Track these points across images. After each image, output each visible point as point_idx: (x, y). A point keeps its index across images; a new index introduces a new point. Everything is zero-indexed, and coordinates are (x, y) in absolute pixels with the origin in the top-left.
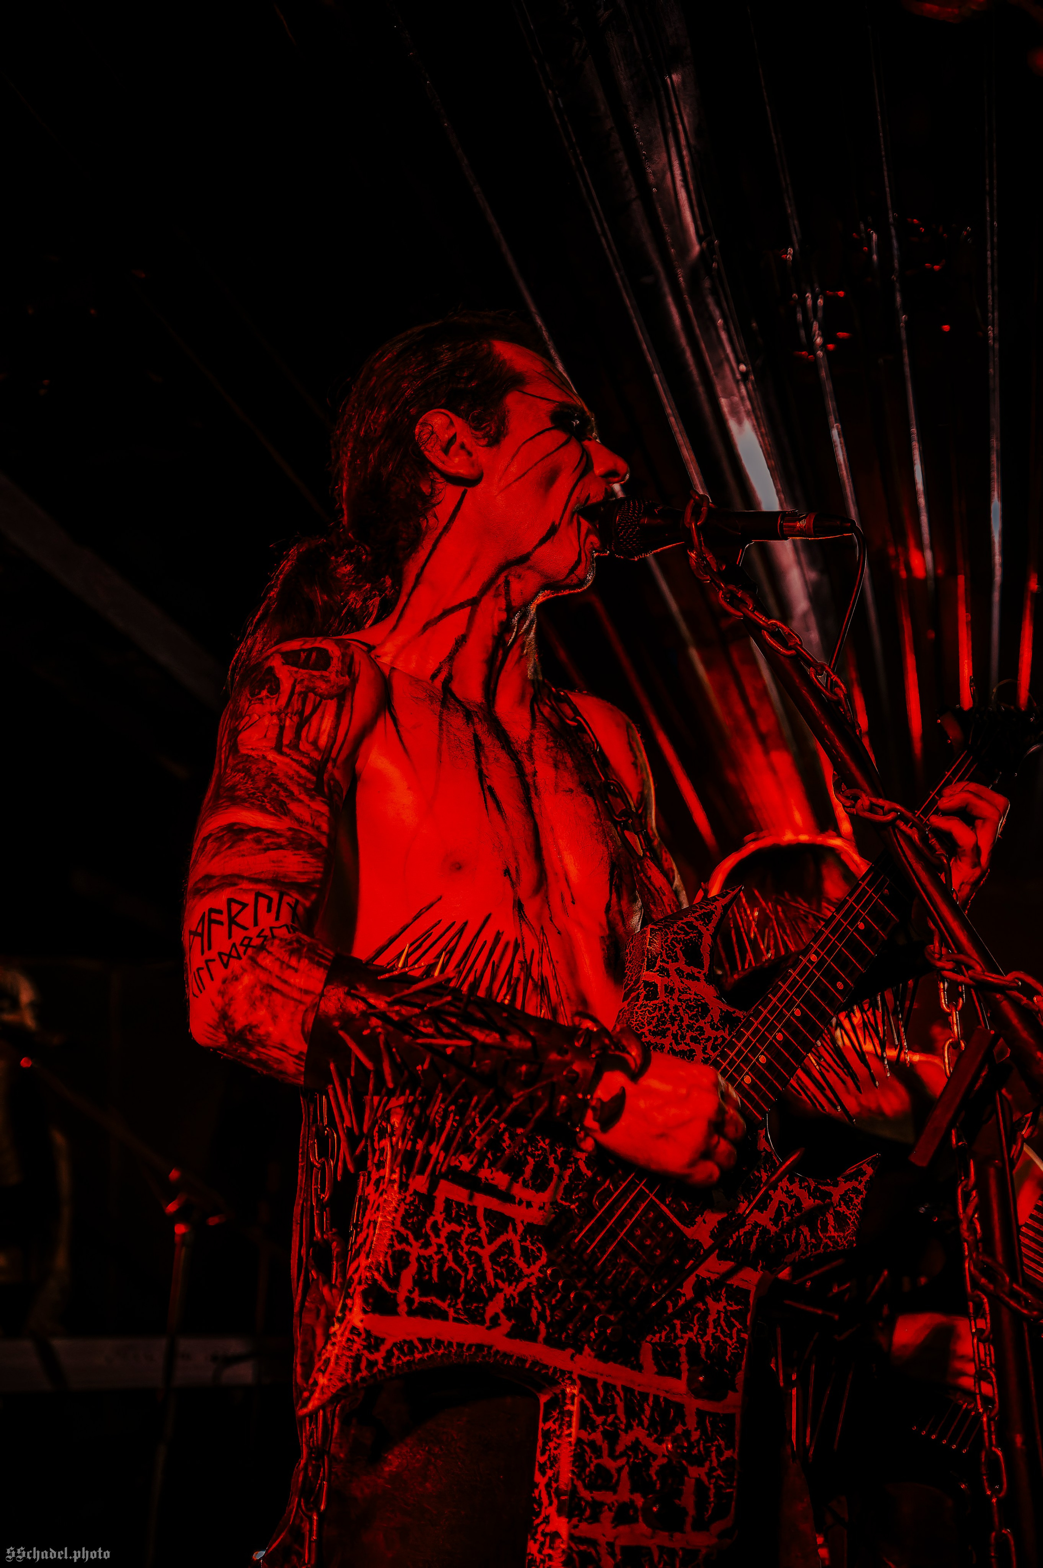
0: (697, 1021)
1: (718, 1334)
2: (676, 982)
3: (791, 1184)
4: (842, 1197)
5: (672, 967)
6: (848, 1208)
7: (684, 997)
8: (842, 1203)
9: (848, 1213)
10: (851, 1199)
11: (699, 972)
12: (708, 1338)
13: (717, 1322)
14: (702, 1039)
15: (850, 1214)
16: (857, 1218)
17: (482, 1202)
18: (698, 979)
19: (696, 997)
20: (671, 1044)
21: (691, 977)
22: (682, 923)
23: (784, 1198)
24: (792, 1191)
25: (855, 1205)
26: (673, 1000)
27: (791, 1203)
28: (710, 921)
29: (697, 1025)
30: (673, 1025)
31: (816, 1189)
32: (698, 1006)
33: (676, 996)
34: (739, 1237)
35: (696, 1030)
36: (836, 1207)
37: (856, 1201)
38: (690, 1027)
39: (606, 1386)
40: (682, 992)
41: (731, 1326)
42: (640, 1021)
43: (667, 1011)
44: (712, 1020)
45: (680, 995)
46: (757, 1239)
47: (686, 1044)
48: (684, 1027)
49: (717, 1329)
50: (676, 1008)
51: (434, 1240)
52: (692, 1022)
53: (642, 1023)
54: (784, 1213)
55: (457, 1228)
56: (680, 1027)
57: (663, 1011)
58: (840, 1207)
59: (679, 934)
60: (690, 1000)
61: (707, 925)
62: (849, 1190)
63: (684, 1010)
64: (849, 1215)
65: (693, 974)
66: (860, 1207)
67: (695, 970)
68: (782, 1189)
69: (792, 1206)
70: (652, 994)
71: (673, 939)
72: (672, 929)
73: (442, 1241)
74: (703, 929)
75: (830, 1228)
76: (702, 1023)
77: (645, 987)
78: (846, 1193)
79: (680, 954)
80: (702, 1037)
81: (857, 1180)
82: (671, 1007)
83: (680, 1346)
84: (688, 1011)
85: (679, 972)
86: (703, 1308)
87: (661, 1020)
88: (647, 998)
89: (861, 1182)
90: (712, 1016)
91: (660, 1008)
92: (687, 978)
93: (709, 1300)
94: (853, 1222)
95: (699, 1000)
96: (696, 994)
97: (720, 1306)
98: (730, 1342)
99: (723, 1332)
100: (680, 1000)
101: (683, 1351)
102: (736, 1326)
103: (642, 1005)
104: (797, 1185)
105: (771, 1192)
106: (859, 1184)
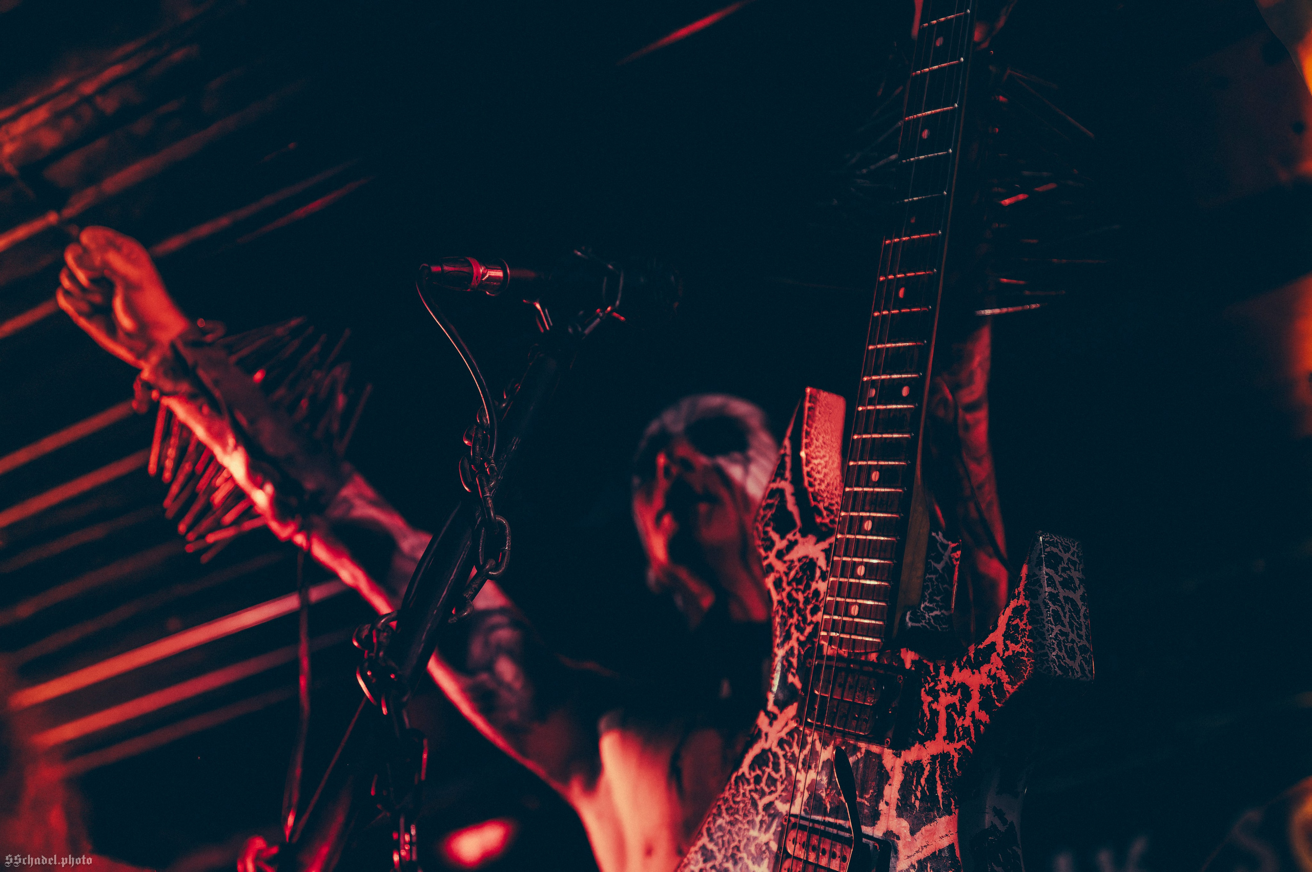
0: (810, 588)
2: (780, 568)
3: (949, 675)
4: (1006, 636)
5: (772, 557)
6: (1017, 643)
7: (791, 575)
8: (1008, 642)
9: (1018, 648)
10: (1017, 627)
11: (794, 534)
14: (820, 602)
15: (1021, 647)
16: (1030, 645)
18: (795, 543)
21: (791, 546)
23: (949, 699)
24: (954, 682)
25: (1024, 630)
26: (785, 590)
27: (955, 699)
28: (785, 469)
29: (812, 592)
30: (793, 617)
31: (977, 653)
33: (784, 585)
34: (923, 792)
35: (813, 599)
36: (1003, 655)
37: (1022, 626)
38: (807, 601)
40: (788, 575)
43: (783, 609)
46: (940, 776)
47: (809, 624)
48: (802, 607)
50: (789, 596)
52: (805, 595)
54: (955, 716)
57: (781, 612)
60: (797, 574)
62: (1010, 617)
63: (796, 590)
64: (1020, 650)
65: (789, 541)
66: (1029, 627)
67: (790, 536)
68: (943, 690)
74: (782, 484)
75: (1007, 687)
76: (814, 585)
78: (1008, 625)
79: (774, 535)
84: (799, 587)
85: (779, 555)
89: (1019, 593)
90: (820, 568)
92: (788, 553)
94: (1029, 655)
95: (804, 564)
96: (800, 560)
104: (956, 669)
105: (934, 706)
106: (1018, 599)
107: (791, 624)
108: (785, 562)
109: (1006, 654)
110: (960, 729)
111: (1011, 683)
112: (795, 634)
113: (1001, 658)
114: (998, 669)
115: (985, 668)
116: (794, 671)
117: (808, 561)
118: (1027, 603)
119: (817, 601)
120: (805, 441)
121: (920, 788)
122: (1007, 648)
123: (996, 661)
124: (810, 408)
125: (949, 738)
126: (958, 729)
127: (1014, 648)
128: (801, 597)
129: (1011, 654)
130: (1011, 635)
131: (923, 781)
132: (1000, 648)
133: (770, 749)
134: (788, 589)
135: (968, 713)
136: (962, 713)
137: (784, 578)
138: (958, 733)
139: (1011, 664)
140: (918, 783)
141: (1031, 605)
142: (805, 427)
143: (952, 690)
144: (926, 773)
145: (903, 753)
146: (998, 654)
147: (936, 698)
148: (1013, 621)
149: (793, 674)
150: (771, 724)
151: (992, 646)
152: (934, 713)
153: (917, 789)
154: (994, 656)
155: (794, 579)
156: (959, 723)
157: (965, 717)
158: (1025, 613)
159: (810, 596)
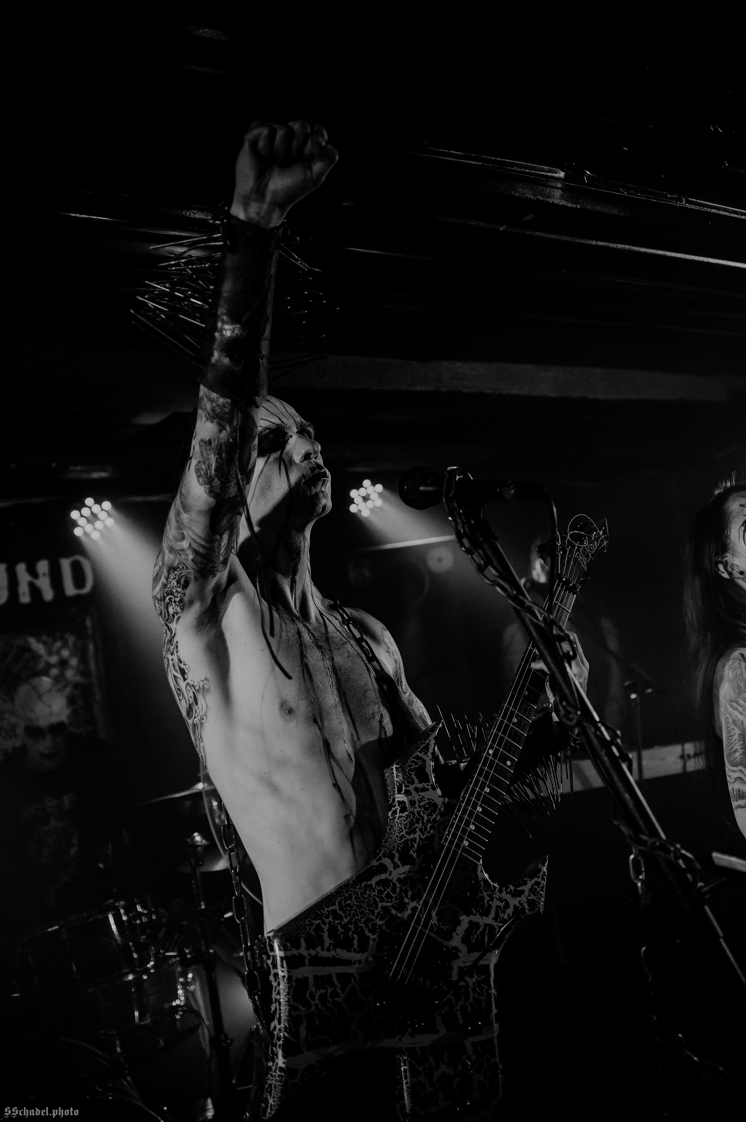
0: (432, 816)
1: (476, 996)
2: (416, 796)
3: (501, 894)
5: (411, 788)
6: (535, 896)
7: (422, 803)
9: (534, 898)
11: (428, 785)
12: (471, 1000)
13: (474, 990)
15: (536, 898)
17: (334, 970)
18: (428, 790)
20: (420, 836)
21: (424, 790)
22: (412, 758)
23: (499, 903)
24: (502, 897)
26: (416, 808)
27: (502, 905)
28: (428, 751)
30: (419, 823)
31: (515, 890)
33: (416, 806)
34: (477, 936)
36: (528, 897)
38: (428, 821)
39: (421, 1048)
40: (420, 802)
41: (481, 989)
42: (400, 827)
43: (414, 817)
44: (440, 812)
45: (419, 804)
46: (488, 934)
48: (425, 822)
49: (475, 994)
50: (418, 812)
51: (313, 1003)
52: (428, 818)
53: (401, 828)
54: (500, 912)
55: (323, 991)
57: (412, 817)
58: (530, 896)
59: (412, 766)
60: (425, 805)
61: (427, 753)
65: (425, 787)
67: (425, 785)
68: (496, 898)
69: (503, 906)
70: (403, 809)
71: (409, 770)
72: (407, 764)
73: (317, 1001)
74: (424, 757)
75: (527, 911)
77: (399, 805)
79: (414, 778)
81: (537, 877)
82: (416, 813)
83: (457, 1011)
85: (417, 790)
86: (464, 984)
87: (412, 824)
88: (401, 812)
89: (539, 877)
90: (439, 809)
91: (410, 816)
92: (421, 792)
93: (467, 978)
97: (474, 980)
98: (483, 998)
99: (478, 994)
100: (420, 807)
101: (459, 1012)
102: (485, 988)
103: (399, 817)
104: (504, 893)
105: (490, 903)
106: (539, 879)
107: (417, 827)
108: (419, 795)
109: (529, 898)
110: (502, 918)
111: (530, 911)
112: (418, 833)
113: (527, 898)
114: (524, 901)
115: (518, 899)
117: (433, 802)
118: (542, 882)
119: (435, 824)
121: (476, 935)
122: (530, 895)
123: (523, 899)
125: (495, 919)
126: (501, 917)
127: (532, 897)
128: (425, 817)
129: (531, 899)
130: (532, 890)
131: (478, 932)
132: (526, 893)
133: (392, 880)
134: (418, 809)
135: (507, 913)
136: (504, 912)
137: (417, 802)
138: (500, 919)
139: (530, 903)
140: (476, 932)
143: (500, 900)
144: (481, 929)
145: (470, 916)
146: (525, 896)
147: (492, 899)
149: (413, 850)
150: (395, 869)
151: (523, 892)
152: (490, 906)
153: (475, 934)
154: (523, 896)
155: (423, 806)
156: (502, 915)
157: (505, 914)
158: (540, 886)
159: (431, 819)
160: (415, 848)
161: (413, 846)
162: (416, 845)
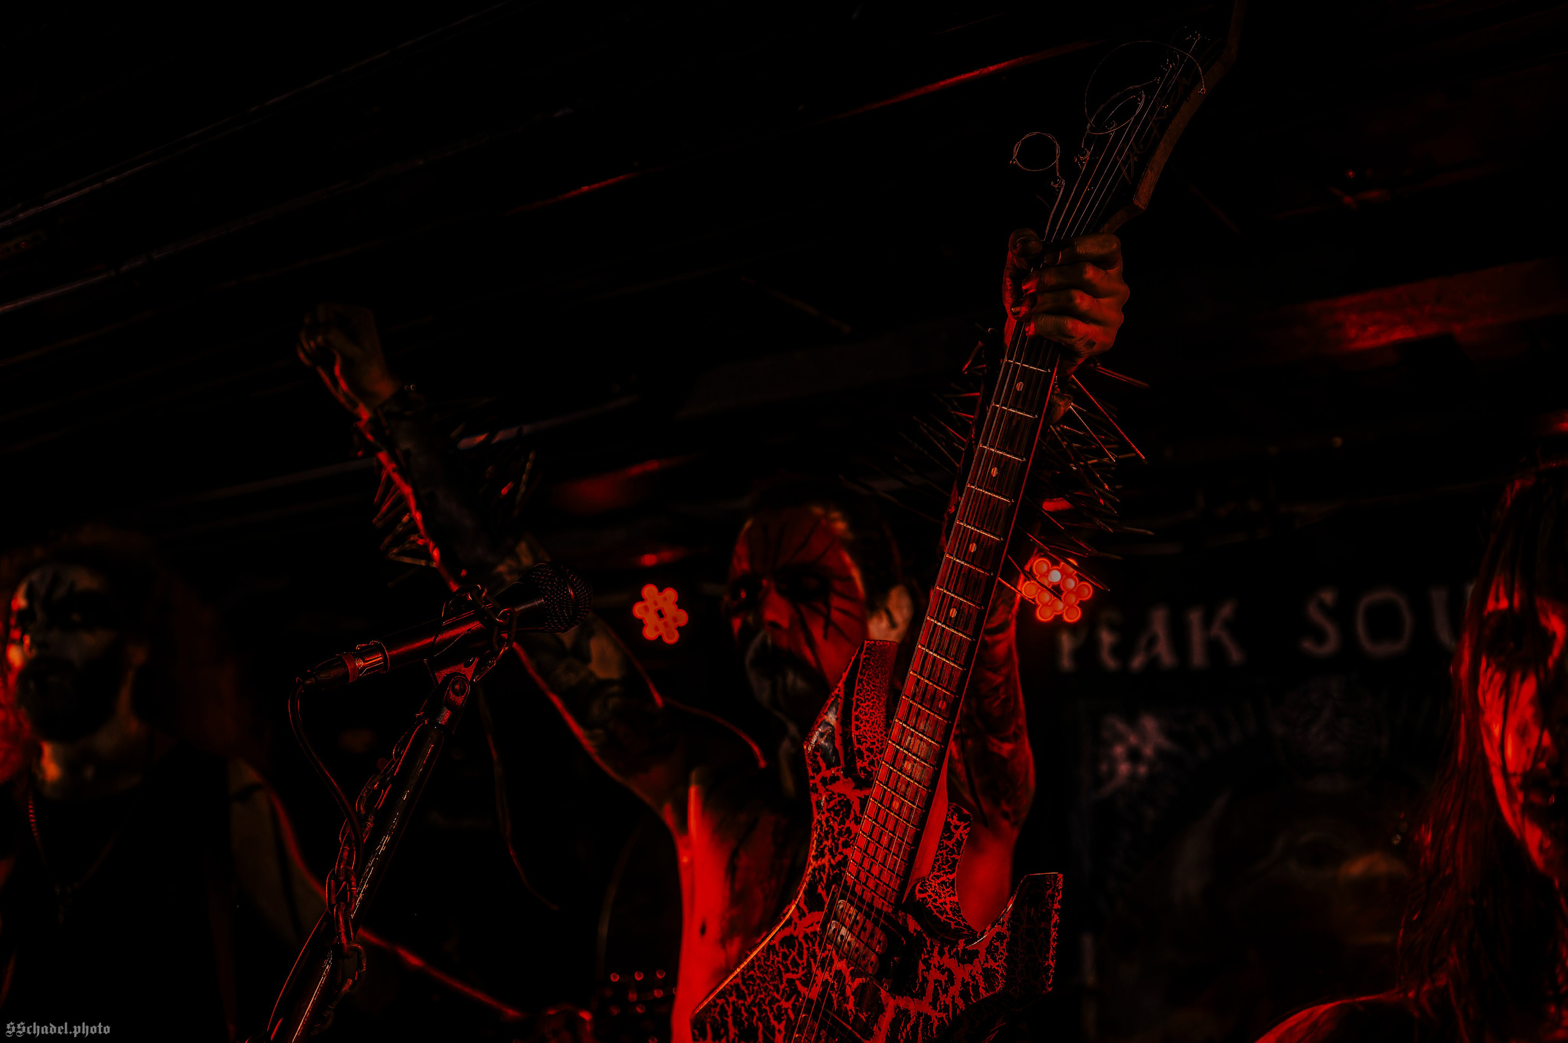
0: (844, 824)
2: (823, 793)
4: (987, 951)
5: (817, 780)
6: (995, 961)
7: (831, 804)
8: (988, 956)
9: (994, 965)
10: (997, 948)
14: (851, 840)
15: (998, 966)
16: (1005, 968)
18: (838, 778)
19: (840, 799)
20: (829, 861)
25: (1002, 954)
26: (824, 813)
27: (943, 978)
29: (845, 827)
30: (827, 840)
32: (842, 809)
33: (825, 809)
34: (907, 1034)
35: (845, 834)
36: (983, 965)
37: (1001, 950)
38: (840, 833)
43: (821, 829)
44: (855, 815)
46: (922, 1031)
47: (840, 854)
48: (836, 836)
52: (840, 827)
54: (941, 991)
56: (833, 838)
57: (819, 830)
58: (988, 962)
60: (836, 806)
62: (994, 938)
63: (833, 819)
64: (997, 968)
65: (833, 774)
66: (1006, 954)
68: (934, 966)
69: (945, 981)
75: (982, 991)
76: (847, 823)
78: (991, 944)
80: (850, 838)
84: (835, 817)
85: (824, 781)
89: (1005, 921)
90: (854, 810)
92: (830, 784)
94: (1002, 975)
95: (842, 800)
96: (840, 795)
100: (829, 811)
104: (947, 955)
105: (926, 974)
107: (825, 846)
108: (827, 790)
109: (986, 965)
110: (942, 1003)
111: (985, 989)
112: (828, 857)
113: (981, 966)
114: (977, 972)
115: (968, 967)
116: (823, 885)
117: (845, 799)
118: (1008, 934)
119: (848, 837)
120: (856, 688)
121: (905, 1031)
122: (986, 960)
123: (977, 966)
124: (864, 660)
125: (933, 1004)
126: (941, 1001)
127: (992, 963)
128: (836, 827)
129: (989, 967)
130: (990, 952)
131: (908, 1026)
132: (981, 957)
133: (798, 938)
134: (827, 814)
135: (950, 995)
136: (946, 991)
137: (825, 804)
138: (940, 1005)
139: (988, 975)
140: (905, 1026)
141: (1011, 936)
142: (859, 675)
143: (941, 969)
144: (913, 1021)
145: (897, 996)
146: (980, 961)
147: (929, 968)
148: (995, 942)
149: (822, 887)
150: (800, 918)
151: (976, 952)
152: (926, 981)
153: (903, 1030)
154: (976, 960)
155: (832, 809)
156: (943, 998)
157: (947, 995)
158: (1005, 941)
159: (844, 830)
160: (823, 883)
161: (821, 878)
162: (824, 877)
